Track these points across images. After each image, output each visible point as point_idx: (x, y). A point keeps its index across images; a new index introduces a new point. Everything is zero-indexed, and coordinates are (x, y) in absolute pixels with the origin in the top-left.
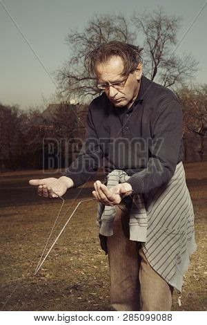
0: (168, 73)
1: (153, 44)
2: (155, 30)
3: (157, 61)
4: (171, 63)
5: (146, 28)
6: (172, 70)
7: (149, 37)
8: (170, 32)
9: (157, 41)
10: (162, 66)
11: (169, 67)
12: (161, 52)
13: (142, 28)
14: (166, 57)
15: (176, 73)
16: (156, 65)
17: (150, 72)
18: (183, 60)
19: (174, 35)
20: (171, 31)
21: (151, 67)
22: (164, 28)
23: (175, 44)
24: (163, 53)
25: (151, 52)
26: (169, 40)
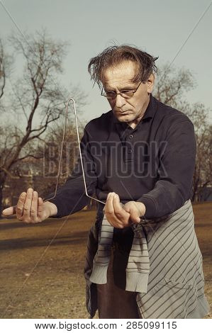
0: (52, 105)
1: (35, 71)
2: (38, 54)
3: (39, 90)
4: (55, 95)
5: (26, 51)
6: (56, 102)
7: (30, 62)
8: (55, 58)
9: (39, 68)
10: (45, 97)
11: (53, 99)
12: (44, 81)
13: (21, 50)
14: (50, 87)
15: (61, 106)
16: (38, 96)
17: (31, 103)
18: (69, 91)
19: (60, 62)
20: (56, 56)
21: (31, 97)
22: (48, 53)
23: (61, 71)
24: (46, 81)
25: (32, 79)
26: (54, 67)
